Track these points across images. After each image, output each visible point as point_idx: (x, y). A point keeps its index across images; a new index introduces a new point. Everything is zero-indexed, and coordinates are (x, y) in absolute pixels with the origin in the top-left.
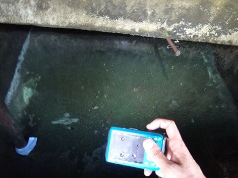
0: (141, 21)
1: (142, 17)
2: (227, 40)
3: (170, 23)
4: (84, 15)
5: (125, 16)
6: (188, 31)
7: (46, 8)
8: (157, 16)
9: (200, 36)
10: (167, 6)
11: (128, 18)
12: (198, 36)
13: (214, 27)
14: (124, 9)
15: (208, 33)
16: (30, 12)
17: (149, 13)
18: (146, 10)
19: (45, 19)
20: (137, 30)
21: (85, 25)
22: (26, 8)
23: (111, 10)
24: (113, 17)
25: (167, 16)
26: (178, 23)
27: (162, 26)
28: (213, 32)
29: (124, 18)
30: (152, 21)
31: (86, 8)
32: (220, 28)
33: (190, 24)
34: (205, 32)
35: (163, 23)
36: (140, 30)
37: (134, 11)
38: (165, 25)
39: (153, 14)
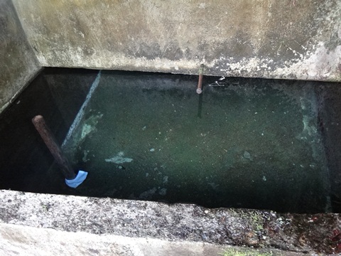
0: (177, 59)
1: (178, 55)
2: (287, 74)
3: (209, 59)
4: (123, 57)
5: (161, 55)
6: (233, 66)
7: (91, 54)
8: (193, 54)
9: (249, 71)
10: (200, 43)
11: (165, 57)
12: (246, 71)
13: (263, 60)
14: (158, 49)
15: (258, 67)
16: (79, 57)
17: (184, 51)
18: (179, 49)
19: (92, 62)
20: (177, 69)
21: (126, 66)
22: (75, 54)
23: (146, 51)
24: (150, 57)
25: (203, 53)
26: (218, 58)
27: (201, 63)
28: (265, 66)
29: (161, 58)
30: (189, 59)
31: (123, 51)
32: (272, 61)
33: (231, 58)
34: (254, 66)
35: (201, 60)
36: (179, 68)
37: (168, 51)
38: (204, 61)
39: (188, 51)
